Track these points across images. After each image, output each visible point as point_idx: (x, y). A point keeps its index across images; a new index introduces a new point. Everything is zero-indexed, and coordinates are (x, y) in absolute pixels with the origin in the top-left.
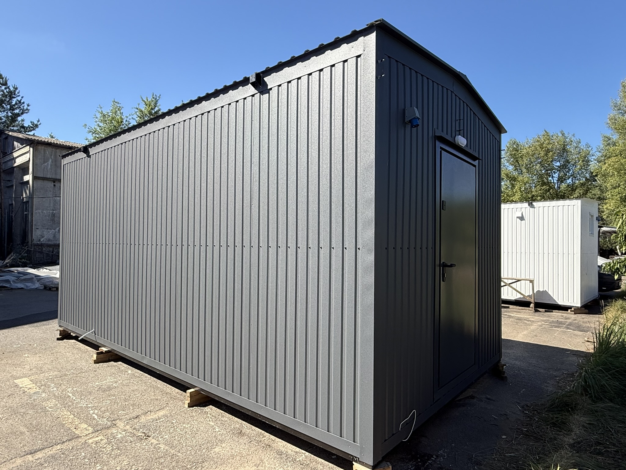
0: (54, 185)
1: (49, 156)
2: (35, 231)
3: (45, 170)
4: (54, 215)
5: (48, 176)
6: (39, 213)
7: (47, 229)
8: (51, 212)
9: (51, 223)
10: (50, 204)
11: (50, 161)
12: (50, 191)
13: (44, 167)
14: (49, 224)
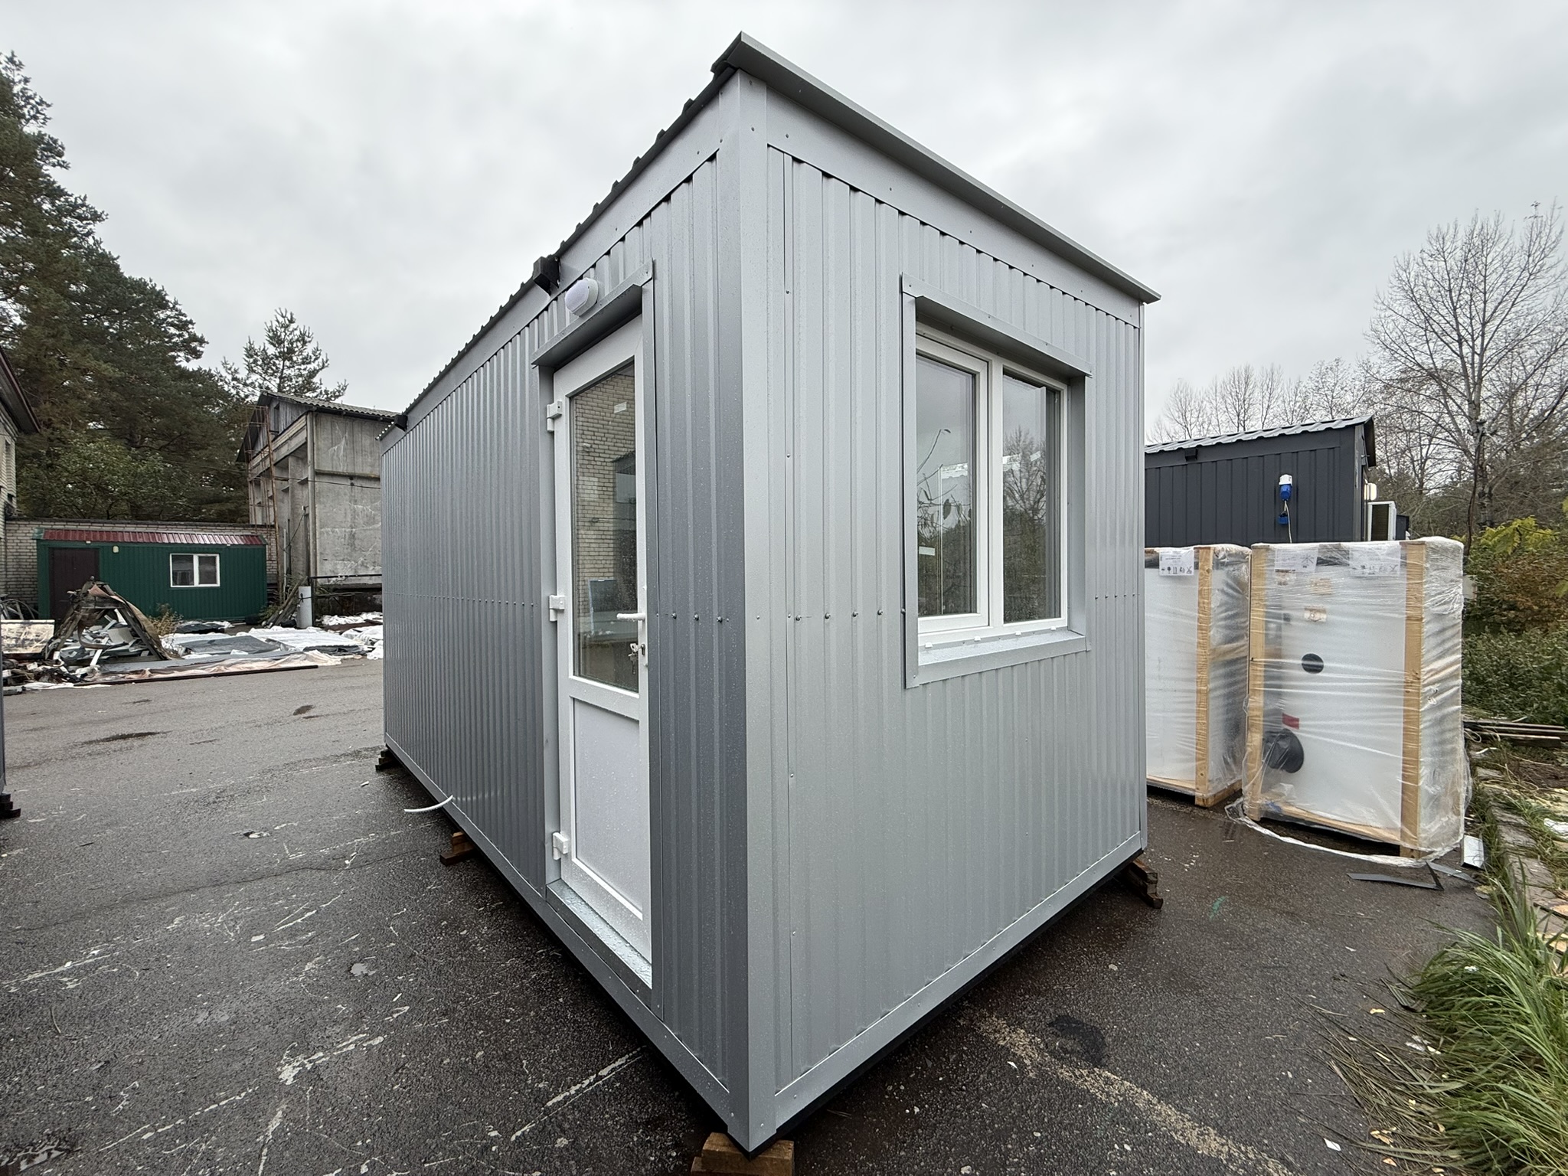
0: (352, 485)
1: (340, 434)
2: (322, 564)
3: (335, 457)
4: (354, 536)
5: (341, 469)
6: (327, 533)
7: (343, 560)
8: (348, 530)
9: (349, 551)
10: (345, 517)
11: (343, 442)
12: (345, 494)
13: (334, 454)
14: (345, 551)
